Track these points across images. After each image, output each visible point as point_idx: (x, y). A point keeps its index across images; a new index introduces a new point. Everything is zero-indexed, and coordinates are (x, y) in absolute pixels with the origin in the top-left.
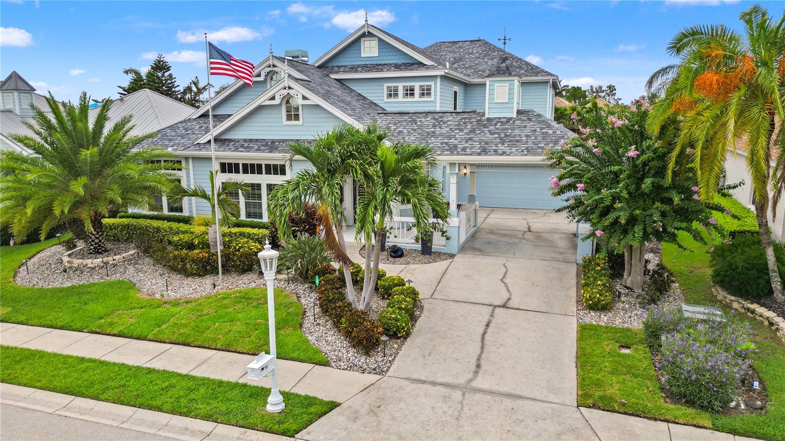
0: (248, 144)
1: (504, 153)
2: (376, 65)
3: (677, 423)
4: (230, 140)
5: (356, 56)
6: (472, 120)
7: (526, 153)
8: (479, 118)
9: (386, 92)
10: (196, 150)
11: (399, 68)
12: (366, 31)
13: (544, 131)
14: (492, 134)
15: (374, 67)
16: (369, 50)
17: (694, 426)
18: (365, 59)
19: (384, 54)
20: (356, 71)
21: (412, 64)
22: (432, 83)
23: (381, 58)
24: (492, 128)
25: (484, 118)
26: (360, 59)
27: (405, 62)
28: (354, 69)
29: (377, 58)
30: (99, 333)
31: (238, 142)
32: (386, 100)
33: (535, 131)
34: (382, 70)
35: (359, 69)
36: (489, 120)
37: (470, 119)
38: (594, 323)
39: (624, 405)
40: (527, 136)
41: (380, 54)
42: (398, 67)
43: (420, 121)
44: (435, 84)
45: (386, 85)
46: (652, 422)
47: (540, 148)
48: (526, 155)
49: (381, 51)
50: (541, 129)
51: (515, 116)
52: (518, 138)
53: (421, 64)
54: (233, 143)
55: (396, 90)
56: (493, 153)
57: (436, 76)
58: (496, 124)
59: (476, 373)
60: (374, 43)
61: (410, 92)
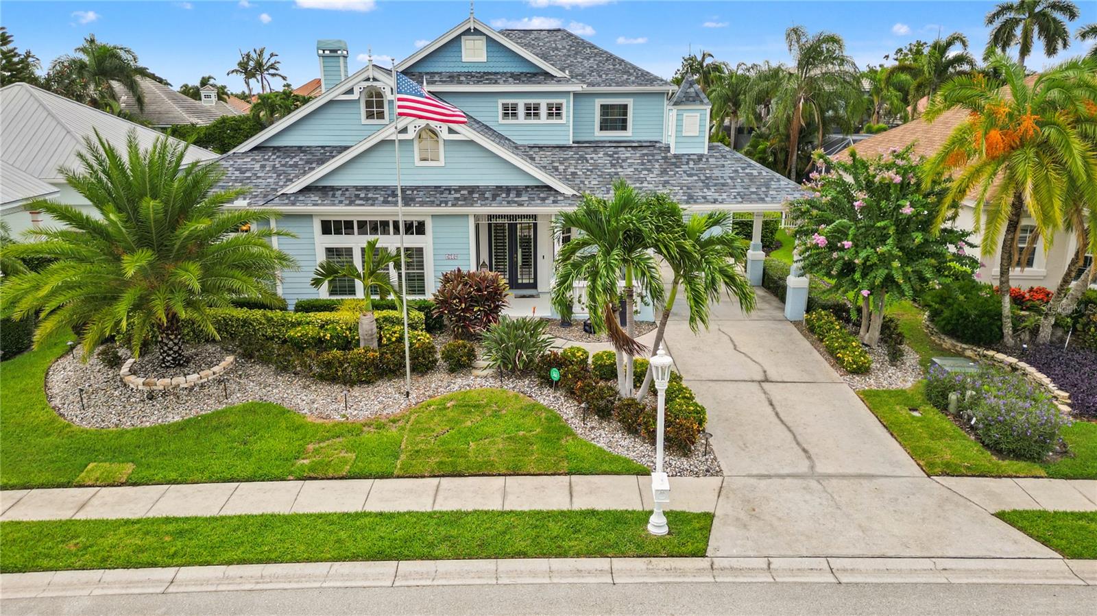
0: (364, 194)
1: (715, 201)
2: (484, 73)
3: (1019, 477)
4: (333, 189)
5: (454, 59)
6: (656, 157)
7: (740, 200)
8: (663, 155)
9: (501, 111)
10: (286, 204)
11: (519, 80)
12: (472, 28)
13: (747, 171)
14: (690, 175)
15: (481, 77)
16: (474, 53)
17: (1033, 477)
18: (468, 65)
19: (494, 59)
20: (460, 83)
21: (535, 75)
22: (563, 101)
23: (491, 64)
24: (685, 167)
25: (669, 154)
26: (461, 64)
27: (524, 70)
28: (453, 78)
29: (484, 65)
30: (316, 479)
31: (347, 190)
32: (501, 121)
33: (736, 171)
34: (496, 82)
35: (462, 78)
36: (676, 156)
37: (653, 155)
38: (866, 388)
39: (968, 468)
40: (731, 178)
41: (490, 59)
42: (517, 78)
43: (592, 158)
44: (568, 102)
45: (501, 101)
46: (998, 480)
47: (753, 193)
48: (742, 202)
49: (491, 54)
50: (744, 169)
51: (706, 153)
52: (722, 181)
53: (548, 76)
54: (340, 192)
55: (514, 108)
56: (703, 200)
57: (569, 92)
58: (688, 163)
59: (809, 458)
60: (481, 43)
61: (532, 111)
